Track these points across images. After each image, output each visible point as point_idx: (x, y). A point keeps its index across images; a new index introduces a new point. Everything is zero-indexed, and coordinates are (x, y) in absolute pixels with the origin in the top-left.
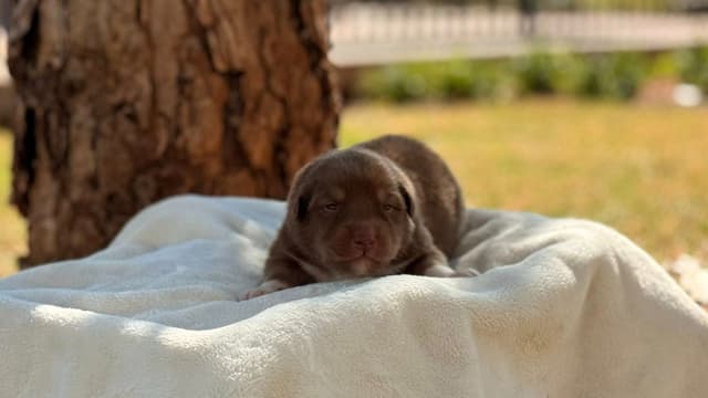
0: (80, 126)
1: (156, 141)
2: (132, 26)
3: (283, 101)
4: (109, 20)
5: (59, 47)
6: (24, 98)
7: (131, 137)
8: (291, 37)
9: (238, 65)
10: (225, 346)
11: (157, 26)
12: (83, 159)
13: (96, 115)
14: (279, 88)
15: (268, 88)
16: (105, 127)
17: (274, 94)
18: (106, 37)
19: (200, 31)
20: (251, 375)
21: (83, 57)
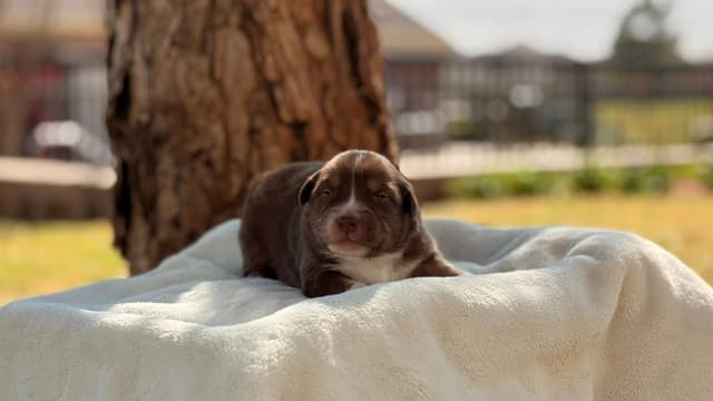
0: (165, 174)
1: (229, 184)
2: (207, 83)
4: (187, 78)
5: (146, 104)
7: (208, 182)
8: (351, 94)
9: (302, 116)
10: (243, 339)
12: (168, 204)
13: (178, 163)
15: (330, 137)
16: (185, 172)
18: (184, 92)
19: (267, 86)
20: (266, 367)
21: (165, 113)
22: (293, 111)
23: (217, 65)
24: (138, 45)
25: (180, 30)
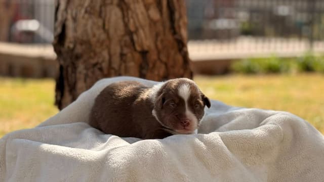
0: (80, 73)
2: (101, 31)
3: (166, 64)
4: (92, 28)
5: (72, 40)
6: (59, 61)
8: (170, 37)
9: (146, 48)
11: (112, 31)
13: (87, 69)
14: (164, 59)
15: (159, 58)
16: (90, 74)
17: (161, 61)
18: (91, 35)
19: (130, 33)
21: (81, 44)
22: (141, 45)
23: (107, 23)
24: (69, 11)
25: (89, 6)
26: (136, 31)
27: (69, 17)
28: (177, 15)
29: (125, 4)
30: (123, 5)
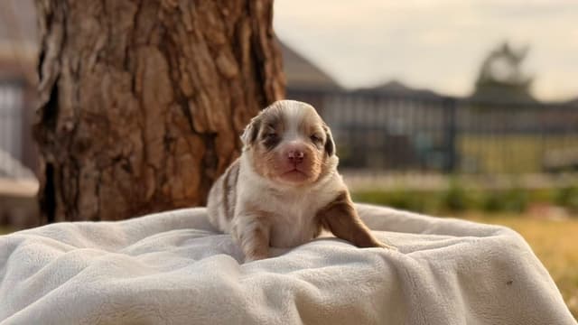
0: (86, 176)
1: (146, 188)
2: (130, 94)
4: (110, 91)
5: (72, 114)
6: (45, 155)
7: (127, 184)
9: (213, 128)
11: (148, 97)
12: (89, 203)
13: (100, 168)
15: (237, 147)
16: (106, 175)
18: (108, 104)
21: (89, 122)
22: (205, 124)
23: (138, 80)
24: (66, 61)
25: (104, 48)
26: (195, 96)
27: (66, 71)
28: (268, 68)
29: (173, 44)
30: (169, 48)
